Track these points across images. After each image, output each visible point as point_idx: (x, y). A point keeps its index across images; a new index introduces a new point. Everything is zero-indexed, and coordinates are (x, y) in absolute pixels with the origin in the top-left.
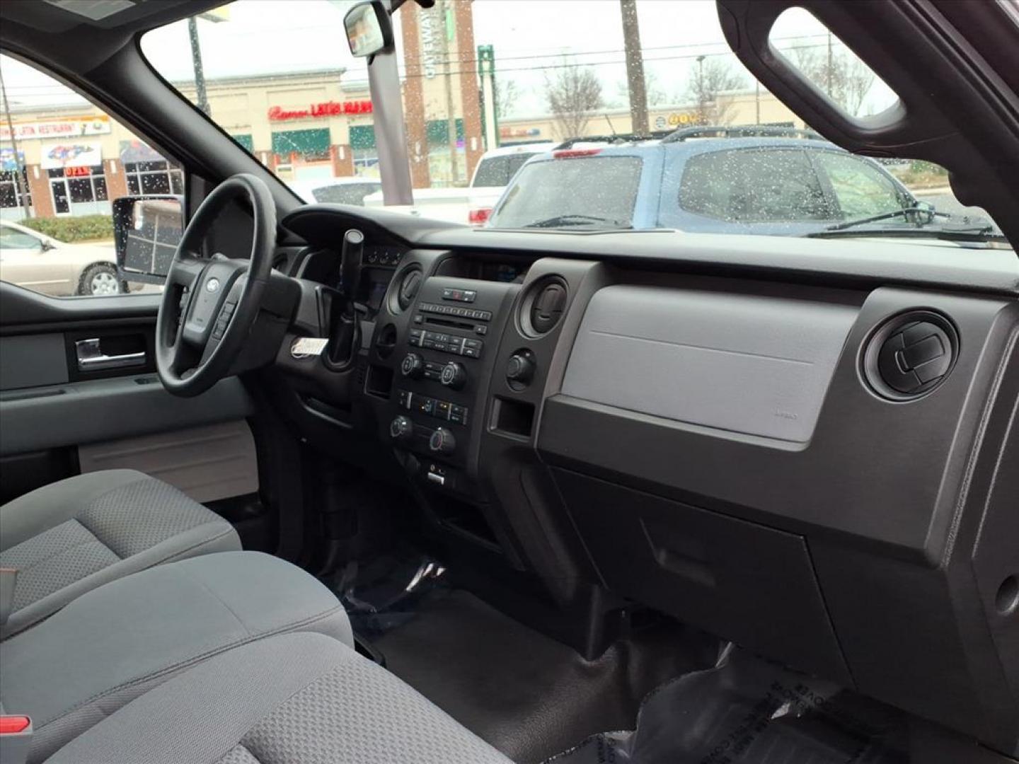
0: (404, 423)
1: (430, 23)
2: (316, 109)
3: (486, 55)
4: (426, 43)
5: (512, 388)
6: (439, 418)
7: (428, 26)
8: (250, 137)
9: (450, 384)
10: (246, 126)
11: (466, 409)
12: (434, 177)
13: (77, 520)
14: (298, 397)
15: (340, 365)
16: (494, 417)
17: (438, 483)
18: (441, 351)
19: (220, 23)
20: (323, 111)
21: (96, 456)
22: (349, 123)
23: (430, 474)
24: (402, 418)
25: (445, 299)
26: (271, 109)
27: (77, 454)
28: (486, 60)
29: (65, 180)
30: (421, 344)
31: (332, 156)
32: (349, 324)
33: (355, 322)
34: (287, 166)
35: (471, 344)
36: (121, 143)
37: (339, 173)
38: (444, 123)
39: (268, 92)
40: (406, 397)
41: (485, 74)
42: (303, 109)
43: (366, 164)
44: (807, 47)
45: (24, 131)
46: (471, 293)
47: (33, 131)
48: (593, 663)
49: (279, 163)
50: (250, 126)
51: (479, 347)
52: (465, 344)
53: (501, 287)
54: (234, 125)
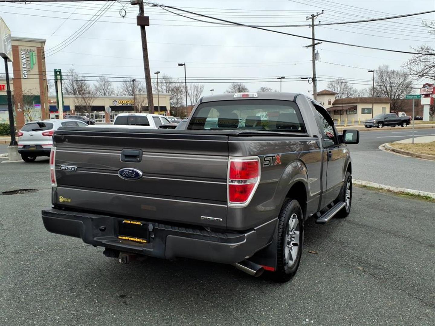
3: (58, 73)
4: (23, 64)
44: (169, 79)
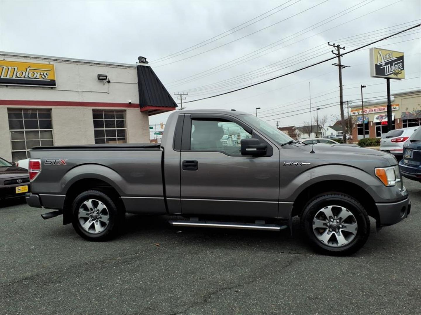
29: (381, 126)
36: (402, 113)
45: (370, 111)
47: (372, 111)
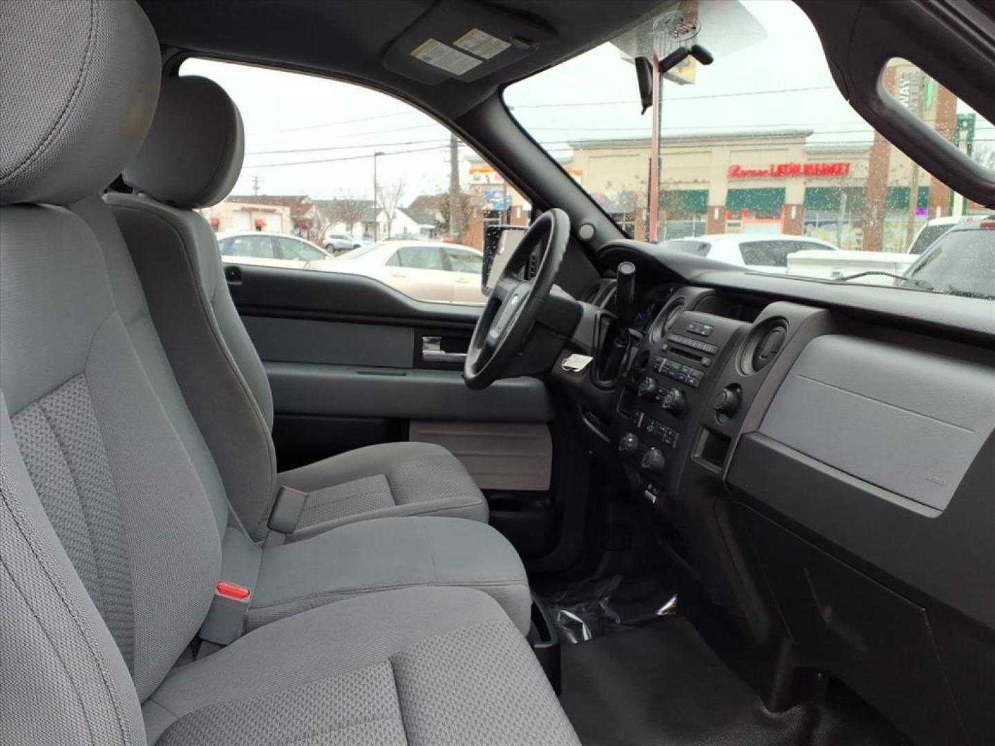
0: (630, 440)
1: (909, 90)
2: (776, 169)
3: (965, 124)
5: (719, 421)
6: (655, 440)
7: (907, 93)
8: (708, 191)
9: (668, 408)
10: (704, 182)
11: (678, 434)
12: (887, 242)
13: (386, 475)
14: (580, 408)
15: (606, 383)
16: (699, 445)
17: (651, 501)
18: (671, 377)
19: (686, 85)
20: (782, 171)
21: (422, 432)
22: (805, 183)
23: (647, 492)
24: (630, 435)
25: (689, 331)
26: (730, 169)
27: (409, 425)
28: (964, 129)
30: (660, 371)
31: (783, 216)
32: (621, 348)
33: (628, 347)
34: (737, 221)
35: (695, 374)
37: (786, 231)
38: (907, 189)
39: (731, 152)
40: (638, 418)
41: (961, 142)
42: (763, 169)
43: (817, 225)
46: (708, 327)
48: (775, 715)
49: (730, 218)
50: (708, 182)
51: (701, 378)
52: (692, 374)
53: (735, 324)
54: (692, 181)
